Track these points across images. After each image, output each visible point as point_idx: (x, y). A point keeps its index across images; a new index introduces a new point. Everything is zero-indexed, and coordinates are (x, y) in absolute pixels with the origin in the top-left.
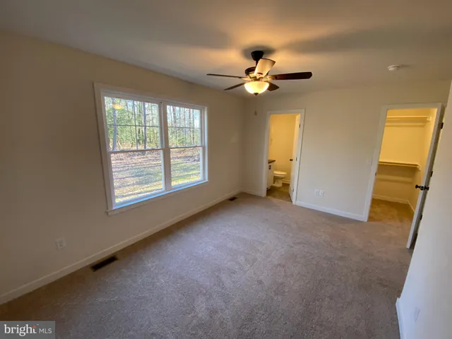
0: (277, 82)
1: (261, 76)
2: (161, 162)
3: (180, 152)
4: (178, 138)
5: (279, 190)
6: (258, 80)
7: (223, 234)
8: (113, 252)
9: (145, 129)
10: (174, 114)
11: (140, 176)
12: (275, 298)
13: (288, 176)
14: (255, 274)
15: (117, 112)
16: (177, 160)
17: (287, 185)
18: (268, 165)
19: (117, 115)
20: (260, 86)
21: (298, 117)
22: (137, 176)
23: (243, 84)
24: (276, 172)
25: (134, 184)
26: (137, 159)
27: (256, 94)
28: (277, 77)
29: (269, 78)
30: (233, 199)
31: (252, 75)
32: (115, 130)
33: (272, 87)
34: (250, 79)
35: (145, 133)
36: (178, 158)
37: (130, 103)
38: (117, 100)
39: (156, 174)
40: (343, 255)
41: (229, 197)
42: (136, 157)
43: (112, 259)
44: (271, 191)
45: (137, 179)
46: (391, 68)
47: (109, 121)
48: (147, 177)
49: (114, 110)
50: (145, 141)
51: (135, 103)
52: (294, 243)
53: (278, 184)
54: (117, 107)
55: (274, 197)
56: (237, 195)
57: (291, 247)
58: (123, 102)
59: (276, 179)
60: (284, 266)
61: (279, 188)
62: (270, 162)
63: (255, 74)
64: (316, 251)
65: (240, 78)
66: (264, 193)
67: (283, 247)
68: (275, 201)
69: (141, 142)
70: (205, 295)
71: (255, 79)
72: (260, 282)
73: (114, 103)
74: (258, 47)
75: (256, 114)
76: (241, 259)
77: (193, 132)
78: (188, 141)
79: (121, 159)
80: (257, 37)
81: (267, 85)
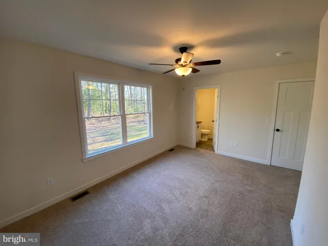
0: (197, 67)
1: (186, 64)
2: (120, 125)
3: (135, 118)
4: (133, 108)
5: (205, 143)
6: (185, 66)
7: (164, 175)
8: (86, 188)
9: (110, 102)
10: (131, 91)
11: (106, 135)
12: (201, 220)
13: (211, 133)
14: (186, 203)
15: (90, 91)
16: (132, 123)
17: (211, 140)
18: (196, 125)
19: (91, 93)
20: (186, 71)
21: (216, 91)
22: (104, 136)
23: (174, 69)
24: (202, 130)
25: (102, 142)
26: (105, 124)
27: (183, 76)
28: (196, 64)
29: (191, 65)
30: (171, 150)
31: (179, 63)
32: (89, 103)
33: (194, 71)
34: (179, 66)
35: (110, 105)
36: (133, 122)
37: (99, 84)
38: (90, 83)
39: (117, 134)
40: (252, 189)
41: (168, 149)
42: (104, 122)
43: (85, 193)
44: (199, 144)
45: (104, 138)
46: (278, 55)
47: (85, 97)
48: (111, 136)
49: (89, 90)
50: (110, 111)
51: (103, 84)
52: (215, 181)
53: (205, 139)
54: (91, 87)
55: (202, 148)
56: (174, 147)
57: (214, 184)
58: (95, 84)
59: (203, 135)
60: (207, 197)
61: (205, 142)
62: (198, 123)
63: (182, 62)
64: (232, 186)
65: (172, 65)
66: (194, 145)
67: (207, 184)
68: (202, 151)
69: (107, 111)
70: (150, 218)
71: (182, 66)
72: (190, 209)
73: (89, 85)
74: (183, 44)
75: (183, 89)
76: (177, 193)
77: (144, 103)
78: (140, 110)
79: (93, 124)
80: (182, 38)
81: (191, 70)
